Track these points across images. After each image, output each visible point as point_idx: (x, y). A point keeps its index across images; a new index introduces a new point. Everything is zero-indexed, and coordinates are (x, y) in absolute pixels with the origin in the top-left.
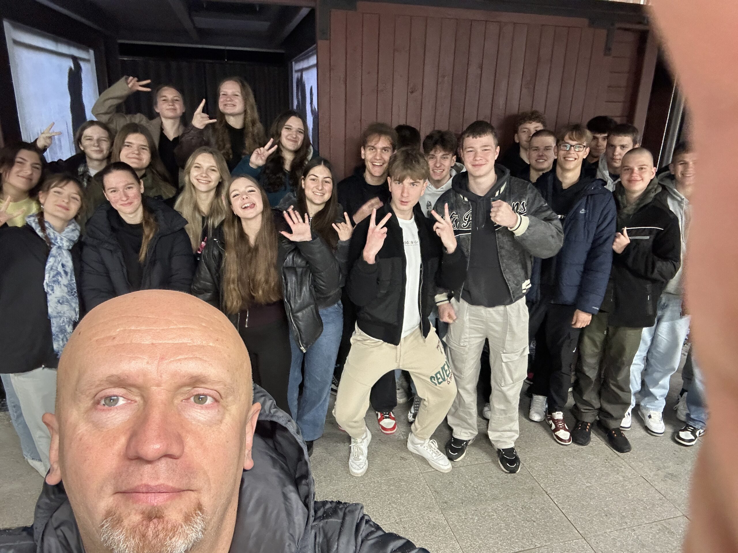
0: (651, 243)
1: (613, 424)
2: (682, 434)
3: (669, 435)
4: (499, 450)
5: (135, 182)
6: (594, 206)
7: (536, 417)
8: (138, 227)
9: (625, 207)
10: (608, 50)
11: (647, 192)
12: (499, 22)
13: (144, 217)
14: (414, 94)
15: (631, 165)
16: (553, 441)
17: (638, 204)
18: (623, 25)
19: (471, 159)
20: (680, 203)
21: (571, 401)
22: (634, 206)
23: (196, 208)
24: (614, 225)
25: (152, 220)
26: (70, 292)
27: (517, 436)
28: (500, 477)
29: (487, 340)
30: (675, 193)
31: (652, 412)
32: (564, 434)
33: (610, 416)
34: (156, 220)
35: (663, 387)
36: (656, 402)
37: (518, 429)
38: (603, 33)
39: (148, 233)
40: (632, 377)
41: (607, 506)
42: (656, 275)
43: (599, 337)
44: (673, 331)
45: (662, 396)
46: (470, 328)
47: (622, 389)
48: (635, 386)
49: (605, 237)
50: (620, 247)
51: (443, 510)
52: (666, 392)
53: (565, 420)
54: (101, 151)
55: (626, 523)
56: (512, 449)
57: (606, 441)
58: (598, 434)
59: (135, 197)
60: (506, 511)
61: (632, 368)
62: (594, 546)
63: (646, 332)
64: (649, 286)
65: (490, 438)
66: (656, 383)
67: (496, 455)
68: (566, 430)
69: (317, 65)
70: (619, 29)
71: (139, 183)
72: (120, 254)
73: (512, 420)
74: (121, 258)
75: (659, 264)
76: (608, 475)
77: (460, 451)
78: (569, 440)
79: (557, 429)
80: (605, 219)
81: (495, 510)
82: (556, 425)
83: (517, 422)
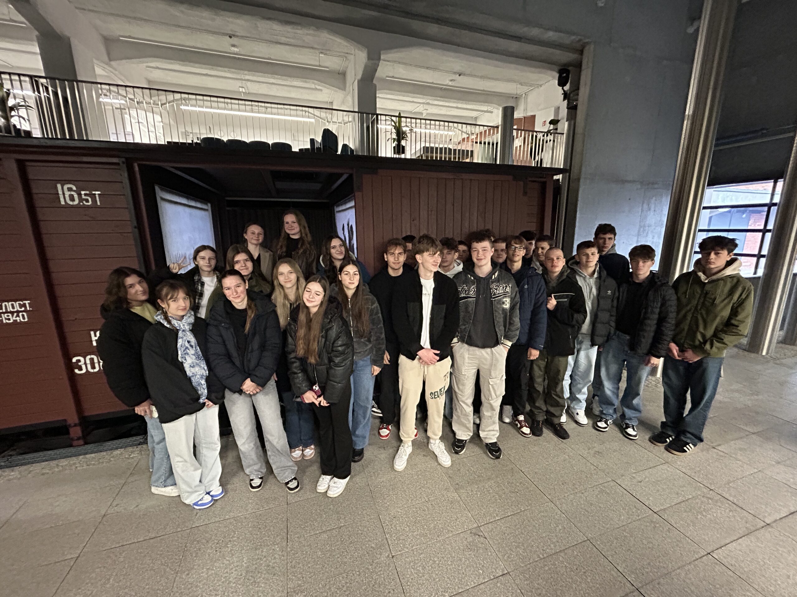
0: (568, 303)
1: (556, 421)
2: (599, 424)
3: (591, 425)
4: (487, 444)
5: (243, 283)
6: (532, 283)
7: (507, 420)
8: (245, 311)
9: (550, 282)
10: (525, 193)
11: (562, 273)
12: (462, 179)
13: (248, 304)
14: (415, 222)
15: (552, 256)
16: (520, 436)
17: (558, 280)
18: (533, 179)
19: (476, 254)
20: (584, 278)
21: (528, 408)
22: (555, 281)
23: (286, 297)
24: (545, 295)
25: (253, 306)
26: (198, 358)
27: (498, 434)
28: (490, 462)
29: (478, 371)
30: (580, 272)
31: (578, 411)
32: (526, 430)
33: (553, 415)
34: (255, 305)
35: (584, 394)
36: (581, 404)
37: (498, 429)
38: (521, 183)
39: (251, 315)
40: (564, 388)
41: (562, 477)
42: (574, 322)
43: (543, 364)
44: (588, 358)
45: (583, 400)
46: (469, 363)
47: (560, 397)
48: (567, 395)
49: (540, 302)
50: (552, 306)
51: (456, 490)
52: (585, 396)
53: (525, 420)
54: (210, 266)
55: (577, 488)
56: (496, 443)
57: (553, 432)
58: (548, 428)
59: (242, 292)
60: (498, 487)
61: (564, 382)
62: (559, 506)
63: (571, 359)
64: (570, 330)
65: (481, 436)
66: (580, 391)
67: (485, 448)
68: (527, 427)
69: (355, 207)
70: (530, 181)
71: (245, 282)
72: (232, 330)
73: (494, 423)
74: (233, 333)
75: (576, 316)
76: (558, 456)
77: (463, 447)
78: (530, 434)
79: (521, 427)
80: (540, 290)
81: (491, 487)
82: (520, 424)
83: (498, 424)
